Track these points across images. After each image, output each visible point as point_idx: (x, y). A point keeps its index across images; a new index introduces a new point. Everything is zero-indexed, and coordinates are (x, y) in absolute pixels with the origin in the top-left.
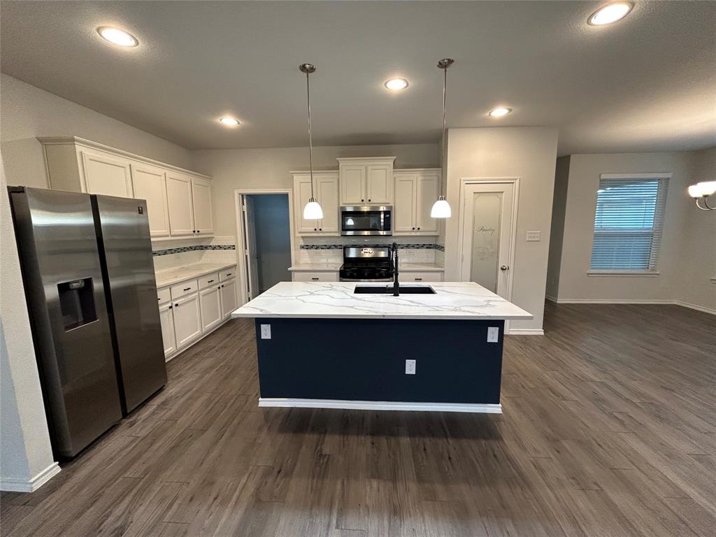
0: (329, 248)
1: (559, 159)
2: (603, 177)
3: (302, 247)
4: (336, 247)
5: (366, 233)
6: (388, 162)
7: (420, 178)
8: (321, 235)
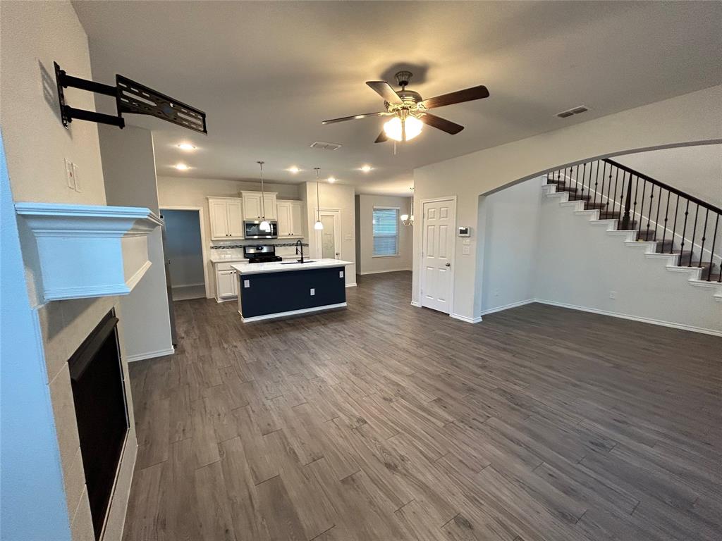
0: (233, 247)
1: (355, 196)
2: (375, 207)
3: (212, 248)
4: (237, 247)
5: (256, 237)
6: (273, 196)
7: (291, 205)
8: (231, 238)
